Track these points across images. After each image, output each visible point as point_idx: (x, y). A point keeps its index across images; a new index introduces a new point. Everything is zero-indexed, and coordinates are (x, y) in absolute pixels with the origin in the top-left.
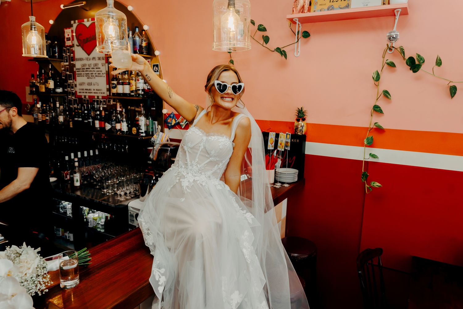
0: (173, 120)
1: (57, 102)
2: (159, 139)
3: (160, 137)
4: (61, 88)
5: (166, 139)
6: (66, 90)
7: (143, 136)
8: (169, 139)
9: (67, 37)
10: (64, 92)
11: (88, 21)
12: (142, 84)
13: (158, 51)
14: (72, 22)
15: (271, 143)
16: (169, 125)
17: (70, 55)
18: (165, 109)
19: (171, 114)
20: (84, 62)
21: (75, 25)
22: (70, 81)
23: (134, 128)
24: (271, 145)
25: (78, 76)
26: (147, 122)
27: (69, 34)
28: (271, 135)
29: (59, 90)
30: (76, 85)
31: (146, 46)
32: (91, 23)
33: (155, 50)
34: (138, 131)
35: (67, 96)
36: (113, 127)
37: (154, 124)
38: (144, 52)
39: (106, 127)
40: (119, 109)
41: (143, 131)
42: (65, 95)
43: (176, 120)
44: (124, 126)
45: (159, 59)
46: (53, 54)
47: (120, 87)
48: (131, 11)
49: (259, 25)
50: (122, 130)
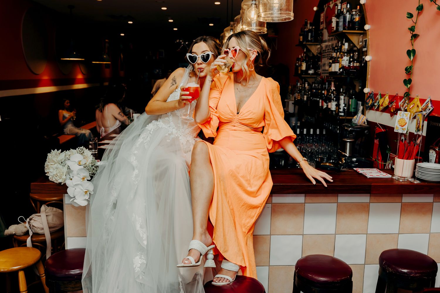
0: (371, 100)
1: (306, 83)
2: (357, 121)
3: (358, 119)
4: (312, 70)
5: (363, 121)
6: (317, 71)
7: (341, 116)
8: (366, 121)
9: (321, 20)
10: (315, 73)
11: (332, 3)
12: (345, 61)
13: (369, 24)
14: (325, 6)
15: (402, 125)
16: (367, 105)
17: (321, 38)
18: (368, 88)
19: (371, 93)
20: (327, 44)
21: (325, 9)
22: (319, 63)
23: (337, 108)
24: (401, 127)
25: (323, 58)
26: (349, 101)
27: (323, 18)
28: (402, 115)
29: (311, 72)
30: (321, 66)
31: (358, 21)
32: (333, 4)
33: (365, 24)
34: (339, 110)
35: (317, 77)
36: (327, 106)
37: (357, 105)
38: (356, 28)
39: (324, 106)
40: (333, 88)
41: (341, 110)
42: (316, 76)
43: (373, 101)
44: (332, 105)
45: (369, 33)
46: (311, 38)
47: (333, 65)
50: (331, 109)
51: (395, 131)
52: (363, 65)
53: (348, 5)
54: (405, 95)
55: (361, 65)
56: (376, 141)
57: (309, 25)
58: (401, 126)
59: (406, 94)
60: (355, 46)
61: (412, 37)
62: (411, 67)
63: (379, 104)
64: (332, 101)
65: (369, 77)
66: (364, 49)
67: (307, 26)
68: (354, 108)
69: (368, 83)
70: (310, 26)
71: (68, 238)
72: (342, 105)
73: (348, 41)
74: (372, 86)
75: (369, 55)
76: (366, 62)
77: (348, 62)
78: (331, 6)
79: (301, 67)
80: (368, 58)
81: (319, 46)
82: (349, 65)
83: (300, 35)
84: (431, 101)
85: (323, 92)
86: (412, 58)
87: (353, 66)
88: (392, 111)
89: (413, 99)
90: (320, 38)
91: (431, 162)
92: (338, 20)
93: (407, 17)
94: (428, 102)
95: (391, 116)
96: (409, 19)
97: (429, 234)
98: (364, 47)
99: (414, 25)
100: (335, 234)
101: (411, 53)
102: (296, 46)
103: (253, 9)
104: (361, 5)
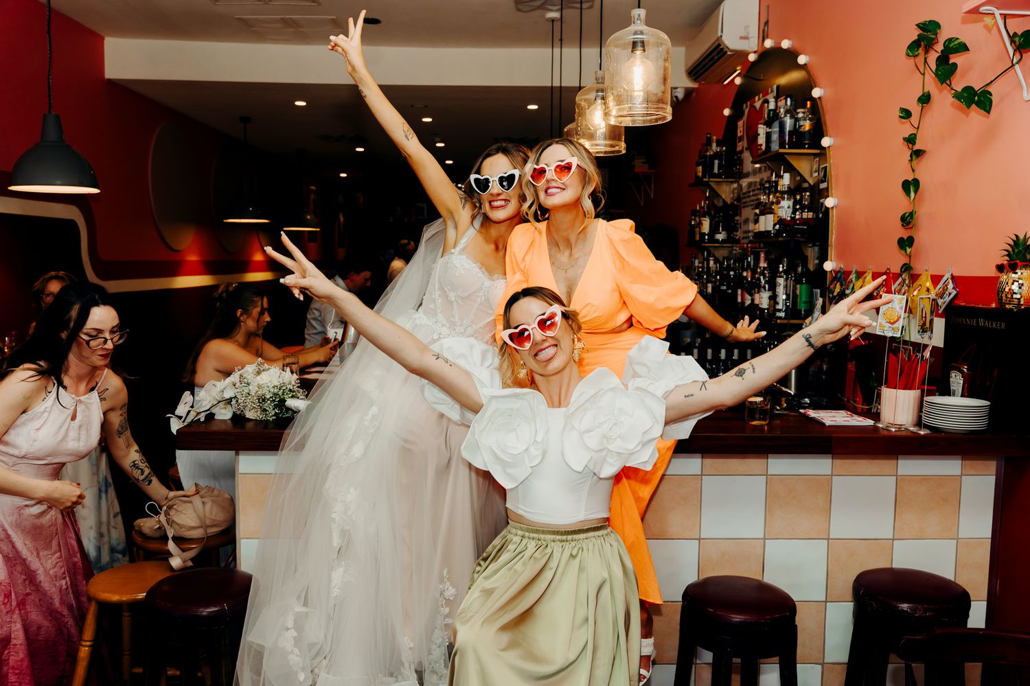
0: (838, 284)
1: (711, 259)
4: (723, 233)
6: (732, 235)
7: (780, 318)
9: (739, 134)
10: (730, 240)
11: (759, 99)
12: (785, 208)
13: (830, 137)
14: (745, 106)
15: (892, 321)
16: (831, 295)
17: (739, 169)
18: (831, 261)
19: (839, 271)
20: (751, 179)
21: (747, 111)
22: (737, 218)
23: (772, 302)
24: (890, 325)
25: (744, 207)
26: (794, 291)
27: (742, 129)
29: (720, 237)
30: (740, 224)
31: (809, 130)
32: (761, 101)
33: (823, 137)
34: (774, 307)
35: (732, 247)
36: (753, 300)
37: (811, 295)
38: (806, 144)
39: (746, 301)
40: (763, 264)
42: (730, 245)
43: (841, 285)
44: (762, 298)
45: (831, 154)
46: (719, 170)
47: (762, 218)
48: (805, 64)
49: (946, 41)
50: (761, 306)
52: (821, 215)
53: (789, 100)
54: (903, 270)
55: (818, 215)
56: (851, 366)
57: (714, 145)
58: (890, 322)
59: (905, 267)
60: (805, 181)
61: (911, 156)
62: (911, 214)
64: (762, 290)
65: (833, 238)
66: (823, 186)
67: (711, 146)
68: (805, 303)
69: (832, 252)
70: (717, 146)
71: (242, 541)
72: (782, 297)
73: (791, 169)
74: (840, 257)
75: (832, 196)
76: (827, 209)
77: (791, 210)
78: (758, 105)
79: (700, 228)
80: (829, 202)
81: (735, 185)
82: (793, 216)
83: (698, 165)
84: (953, 278)
85: (745, 274)
86: (912, 194)
87: (801, 219)
89: (918, 276)
90: (736, 169)
91: (954, 395)
92: (770, 130)
93: (900, 117)
94: (948, 279)
96: (903, 120)
97: (956, 541)
98: (823, 182)
99: (914, 131)
100: (765, 539)
101: (911, 186)
102: (691, 185)
103: (599, 107)
104: (813, 100)
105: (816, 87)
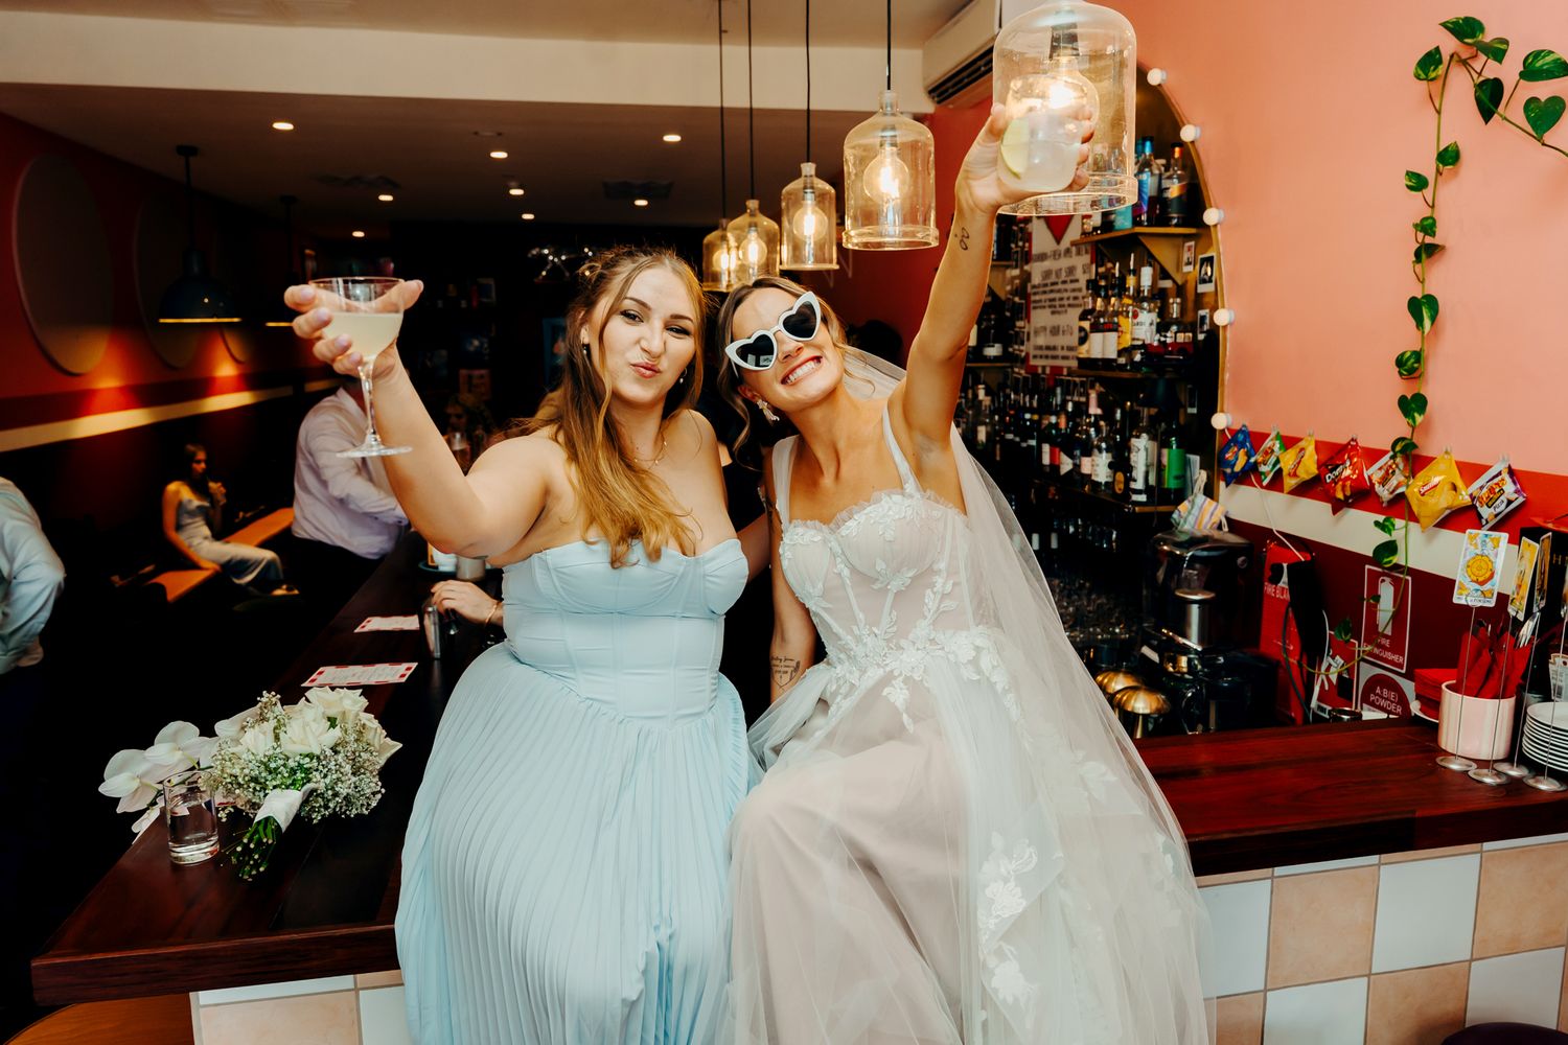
0: (1242, 452)
1: (981, 386)
2: (1191, 519)
3: (1195, 511)
4: (997, 345)
5: (1215, 519)
6: (1011, 350)
7: (1138, 503)
8: (1224, 521)
10: (1008, 357)
12: (1142, 327)
13: (1218, 209)
15: (1481, 579)
16: (1227, 470)
17: (1024, 246)
18: (1226, 413)
19: (1240, 431)
20: (1047, 264)
22: (1020, 324)
23: (1119, 475)
24: (1478, 587)
25: (1035, 308)
26: (1160, 455)
28: (1479, 542)
29: (993, 351)
30: (1029, 334)
31: (1179, 197)
33: (1205, 209)
34: (1125, 483)
35: (1012, 368)
36: (1077, 467)
37: (1186, 464)
38: (1174, 218)
39: (1062, 466)
40: (1095, 410)
41: (1139, 485)
43: (1249, 455)
44: (1098, 465)
45: (1219, 235)
47: (1096, 338)
48: (1159, 85)
49: (1528, 56)
50: (1093, 478)
51: (1456, 600)
52: (1201, 337)
53: (1148, 144)
54: (1396, 448)
55: (1195, 336)
56: (1273, 591)
58: (1477, 582)
59: (1402, 443)
60: (1168, 277)
61: (1418, 254)
62: (1418, 356)
63: (1280, 470)
64: (1096, 451)
65: (1226, 377)
68: (1177, 478)
69: (1224, 398)
72: (1137, 468)
73: (1151, 260)
74: (1243, 407)
75: (1223, 307)
76: (1216, 327)
77: (1155, 329)
80: (1222, 317)
81: (1016, 272)
82: (1161, 339)
84: (1511, 472)
85: (1053, 420)
86: (1427, 323)
87: (1175, 343)
88: (1340, 495)
89: (1428, 460)
90: (1017, 246)
91: (1559, 695)
94: (1500, 473)
95: (1335, 512)
96: (1413, 193)
97: (1564, 948)
99: (1428, 212)
100: (1266, 991)
101: (1422, 307)
104: (1181, 144)
105: (1184, 125)
